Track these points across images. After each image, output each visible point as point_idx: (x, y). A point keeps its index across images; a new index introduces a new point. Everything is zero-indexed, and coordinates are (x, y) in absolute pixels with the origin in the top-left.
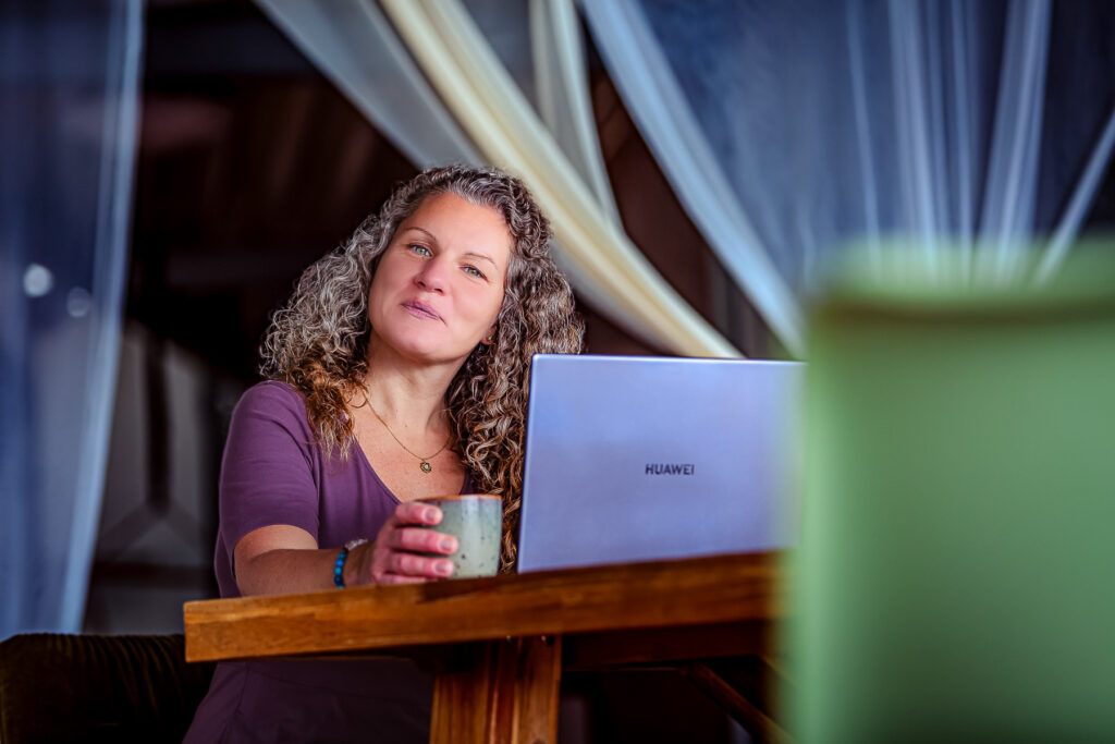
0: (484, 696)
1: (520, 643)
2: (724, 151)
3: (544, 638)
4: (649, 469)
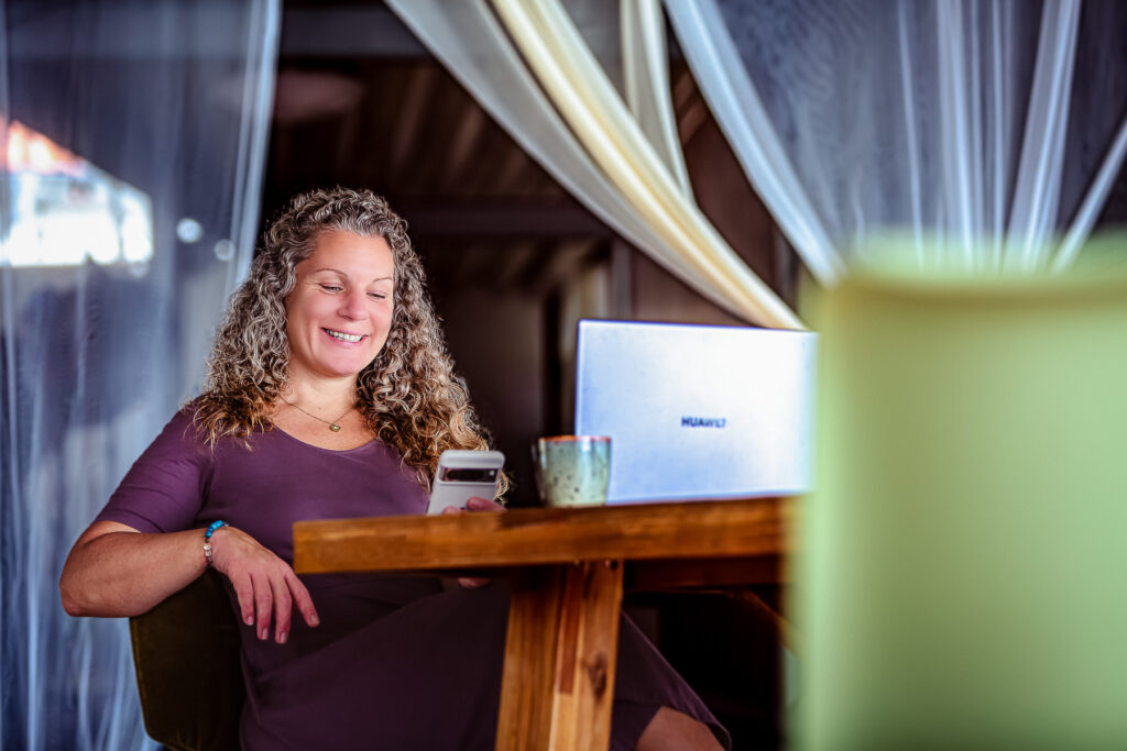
0: (553, 613)
1: (586, 568)
2: (789, 138)
3: (607, 563)
4: (686, 422)
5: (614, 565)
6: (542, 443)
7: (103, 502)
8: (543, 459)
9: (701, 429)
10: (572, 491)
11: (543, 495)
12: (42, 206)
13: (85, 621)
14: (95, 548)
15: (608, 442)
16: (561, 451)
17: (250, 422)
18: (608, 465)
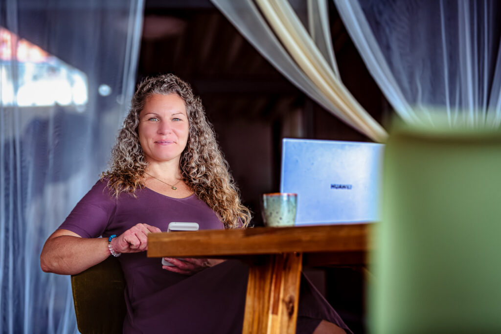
0: (269, 276)
1: (285, 256)
2: (386, 49)
3: (295, 253)
4: (333, 186)
5: (298, 254)
6: (265, 196)
7: (62, 220)
8: (265, 204)
9: (340, 190)
10: (278, 219)
11: (265, 221)
12: (35, 78)
13: (52, 275)
14: (58, 241)
15: (296, 196)
16: (274, 200)
17: (134, 185)
18: (296, 207)
